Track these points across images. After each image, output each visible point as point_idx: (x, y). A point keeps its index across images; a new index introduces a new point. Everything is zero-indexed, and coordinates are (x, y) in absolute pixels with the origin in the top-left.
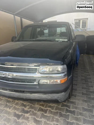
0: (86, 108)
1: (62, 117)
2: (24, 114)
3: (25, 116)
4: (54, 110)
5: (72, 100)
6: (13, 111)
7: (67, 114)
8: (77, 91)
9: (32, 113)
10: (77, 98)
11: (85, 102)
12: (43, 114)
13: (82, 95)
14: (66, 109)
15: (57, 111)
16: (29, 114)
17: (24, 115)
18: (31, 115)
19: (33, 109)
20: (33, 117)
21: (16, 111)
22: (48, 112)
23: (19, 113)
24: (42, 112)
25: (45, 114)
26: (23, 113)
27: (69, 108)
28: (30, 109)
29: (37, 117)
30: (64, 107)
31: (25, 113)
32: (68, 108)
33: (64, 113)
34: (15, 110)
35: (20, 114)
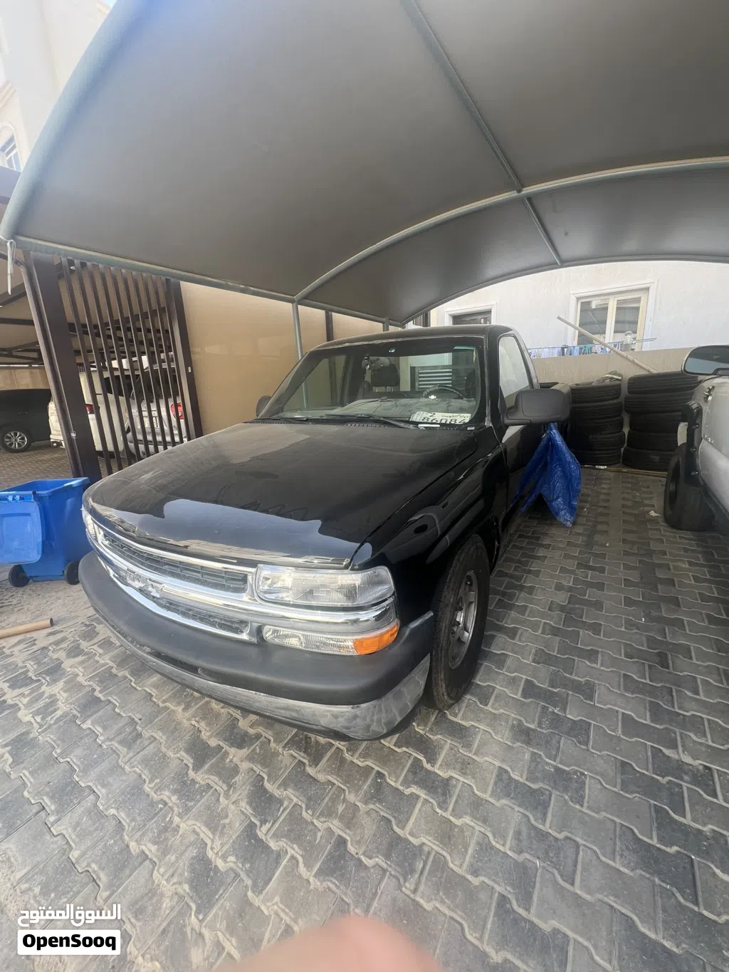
0: (517, 778)
1: (381, 803)
2: (226, 747)
3: (228, 760)
4: (357, 755)
5: (460, 715)
6: (193, 722)
7: (407, 791)
8: (504, 671)
9: (258, 751)
10: (489, 708)
11: (523, 742)
12: (304, 764)
13: (525, 695)
14: (417, 760)
15: (369, 763)
16: (244, 752)
17: (227, 753)
18: (250, 758)
19: (270, 733)
20: (258, 769)
21: (203, 725)
22: (328, 761)
23: (210, 737)
24: (301, 756)
25: (310, 766)
26: (225, 740)
27: (432, 760)
28: (260, 730)
29: (269, 776)
30: (410, 751)
31: (232, 745)
32: (424, 760)
33: (393, 784)
34: (203, 718)
35: (213, 742)
